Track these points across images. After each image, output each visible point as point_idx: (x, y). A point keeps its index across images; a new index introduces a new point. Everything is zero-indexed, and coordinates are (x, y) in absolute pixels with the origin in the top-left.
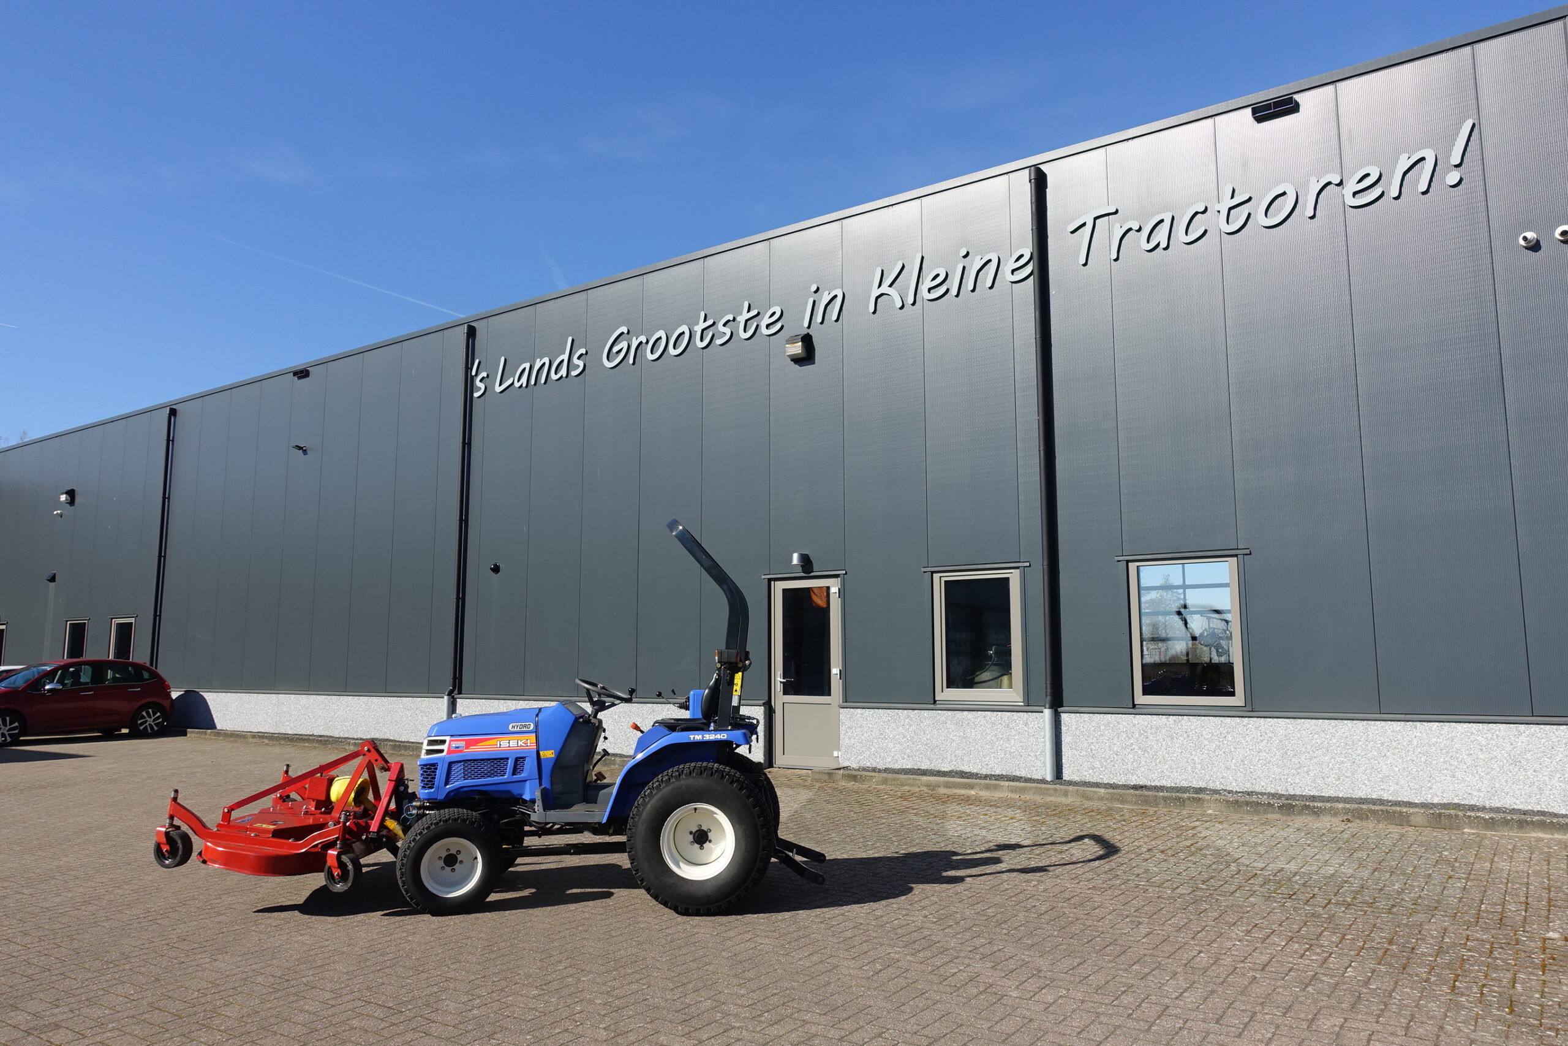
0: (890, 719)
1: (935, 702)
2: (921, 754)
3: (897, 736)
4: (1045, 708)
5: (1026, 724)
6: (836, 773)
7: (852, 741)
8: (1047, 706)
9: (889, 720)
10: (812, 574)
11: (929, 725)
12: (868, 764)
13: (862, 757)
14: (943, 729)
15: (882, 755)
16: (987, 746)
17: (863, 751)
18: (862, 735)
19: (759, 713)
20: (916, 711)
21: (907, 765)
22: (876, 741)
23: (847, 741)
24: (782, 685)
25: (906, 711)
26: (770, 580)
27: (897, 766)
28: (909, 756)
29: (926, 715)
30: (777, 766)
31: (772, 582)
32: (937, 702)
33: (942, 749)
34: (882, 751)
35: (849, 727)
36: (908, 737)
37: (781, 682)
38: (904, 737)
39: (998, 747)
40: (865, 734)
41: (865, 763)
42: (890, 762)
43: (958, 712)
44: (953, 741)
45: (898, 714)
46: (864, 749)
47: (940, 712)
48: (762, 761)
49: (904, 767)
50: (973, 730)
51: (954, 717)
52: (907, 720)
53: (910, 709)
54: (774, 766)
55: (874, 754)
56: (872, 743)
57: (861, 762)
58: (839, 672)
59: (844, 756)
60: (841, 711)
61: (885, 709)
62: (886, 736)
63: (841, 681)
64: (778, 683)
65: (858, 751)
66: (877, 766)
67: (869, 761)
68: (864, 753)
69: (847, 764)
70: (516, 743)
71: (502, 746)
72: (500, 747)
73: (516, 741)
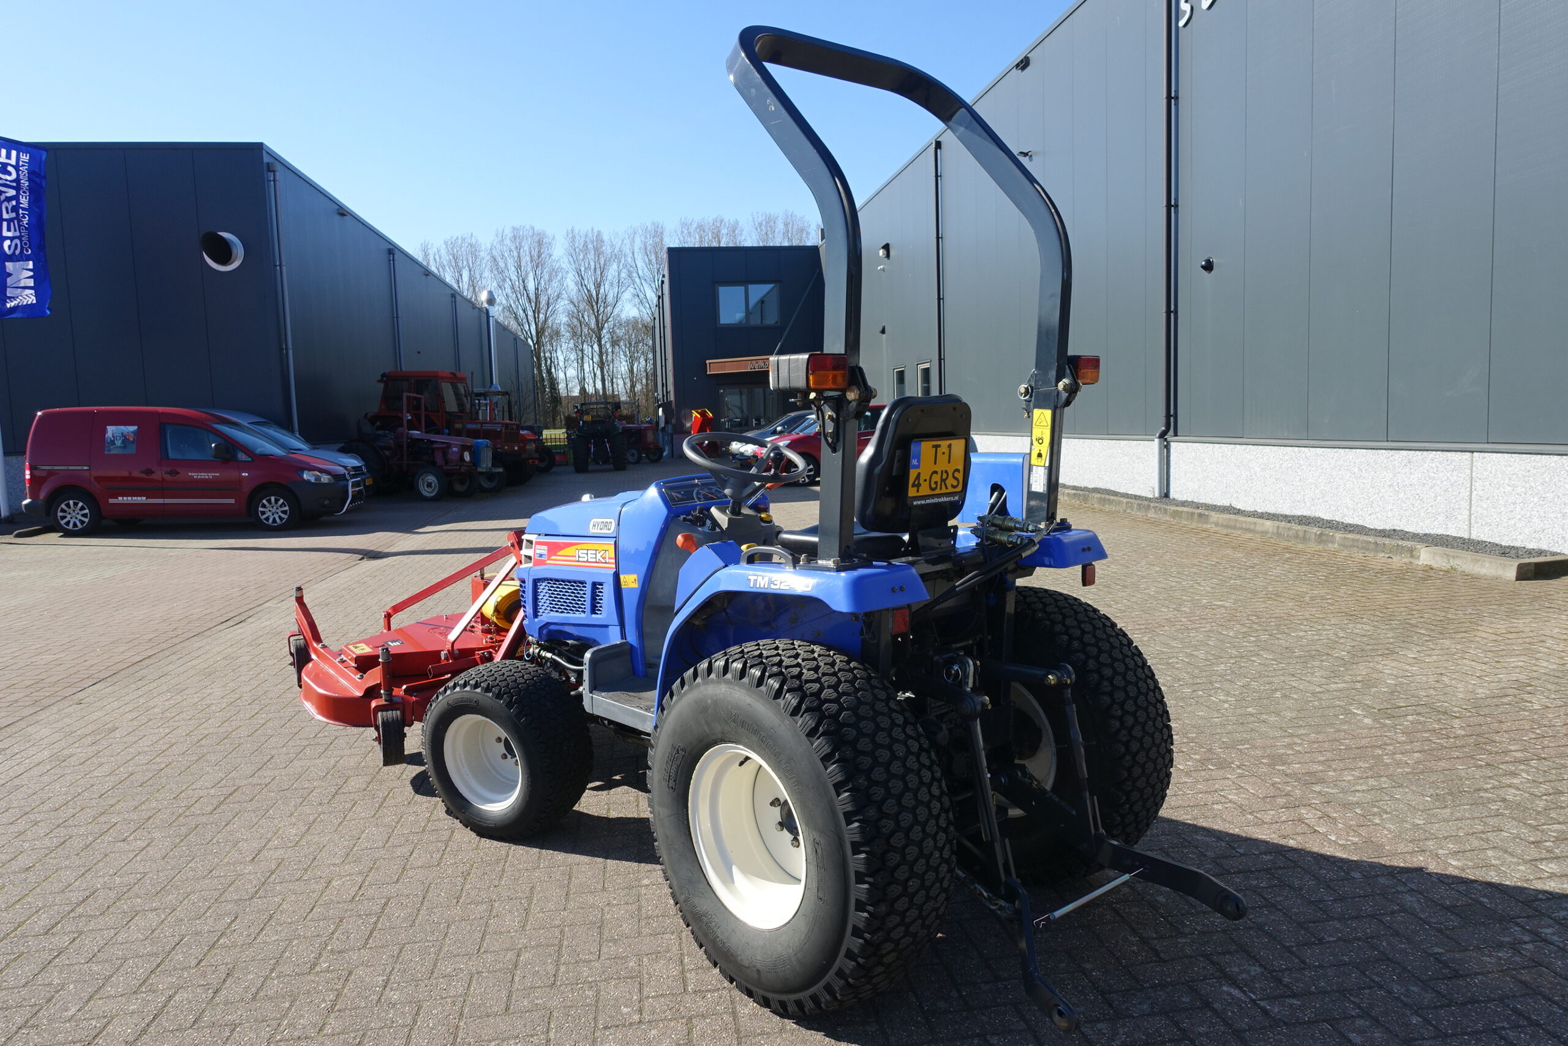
70: (594, 556)
71: (581, 559)
72: (579, 561)
73: (594, 552)
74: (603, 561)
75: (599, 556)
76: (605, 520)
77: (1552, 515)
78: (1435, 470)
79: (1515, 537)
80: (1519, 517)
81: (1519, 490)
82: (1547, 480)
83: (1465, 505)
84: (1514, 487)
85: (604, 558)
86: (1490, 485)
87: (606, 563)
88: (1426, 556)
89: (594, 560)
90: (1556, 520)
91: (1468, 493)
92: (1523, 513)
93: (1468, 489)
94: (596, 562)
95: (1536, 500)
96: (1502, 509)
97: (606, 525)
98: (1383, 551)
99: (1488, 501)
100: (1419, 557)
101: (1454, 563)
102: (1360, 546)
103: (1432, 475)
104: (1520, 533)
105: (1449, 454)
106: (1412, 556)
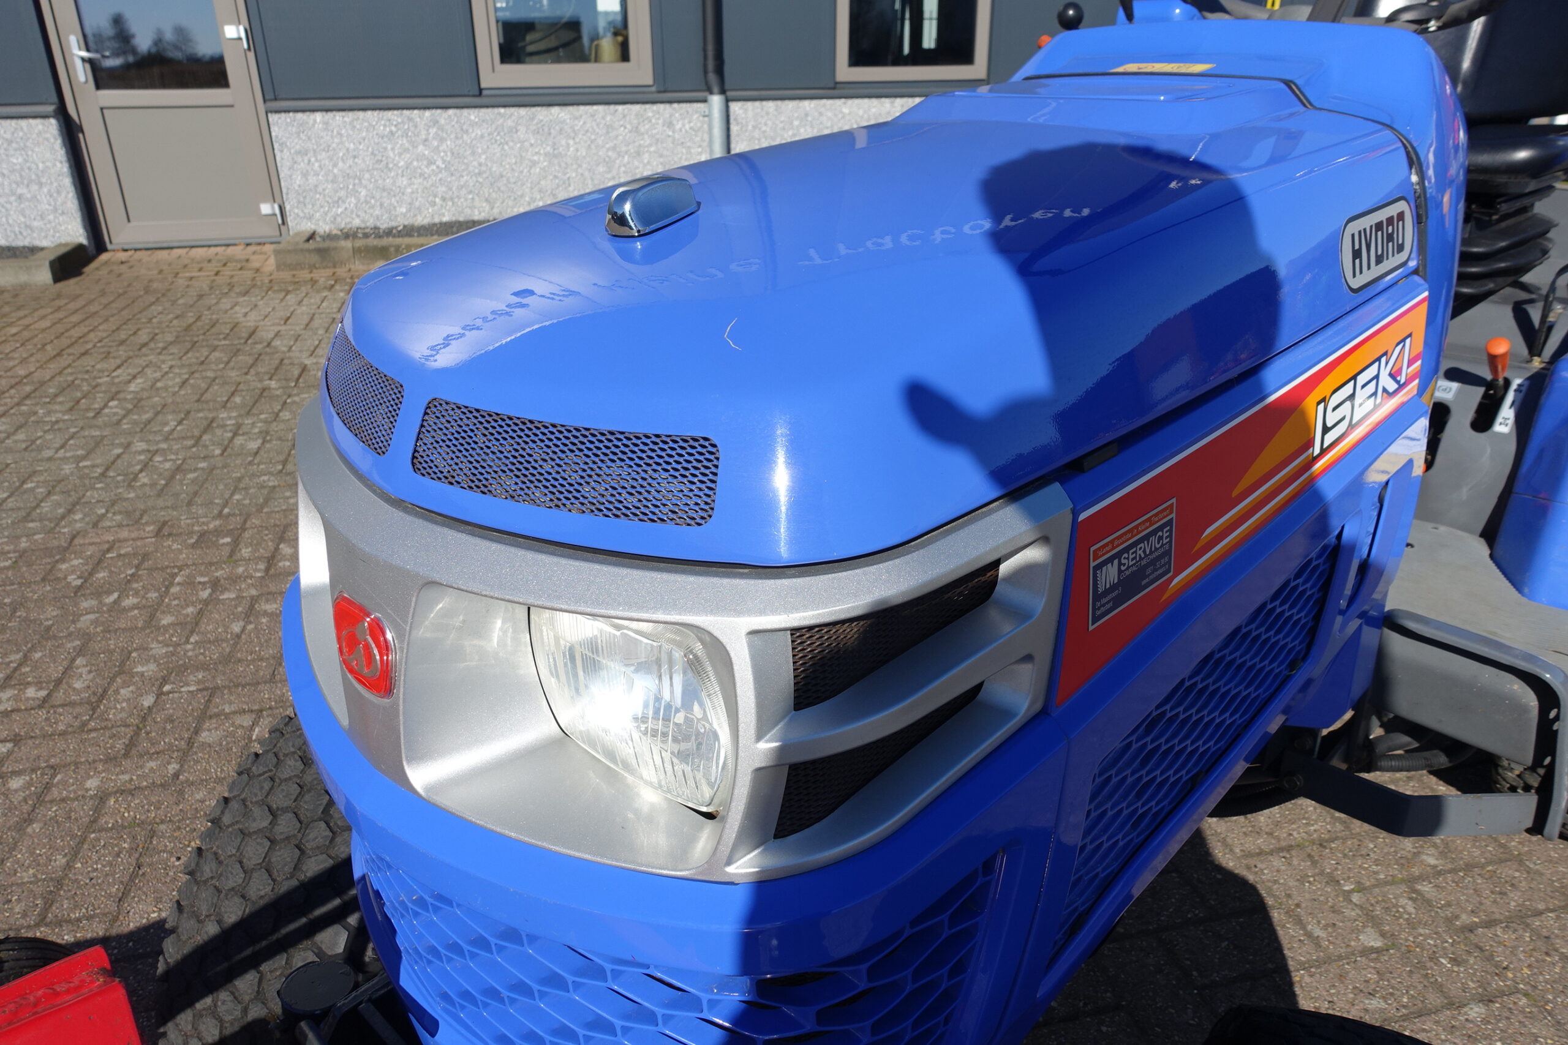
0: (393, 129)
1: (481, 90)
2: (470, 192)
3: (415, 163)
4: (711, 93)
5: (670, 125)
6: (335, 249)
7: (312, 180)
8: (716, 89)
9: (391, 132)
11: (482, 137)
12: (357, 222)
13: (340, 210)
14: (511, 144)
15: (386, 202)
16: (601, 169)
17: (340, 198)
18: (335, 165)
19: (48, 135)
20: (451, 112)
21: (444, 215)
22: (367, 176)
23: (298, 180)
24: (88, 66)
25: (427, 113)
27: (421, 220)
28: (444, 199)
29: (472, 117)
30: (119, 247)
32: (485, 92)
33: (512, 180)
34: (385, 194)
35: (299, 152)
36: (440, 163)
37: (83, 60)
38: (431, 162)
39: (620, 167)
40: (341, 164)
41: (348, 220)
42: (405, 215)
43: (539, 109)
44: (534, 164)
45: (410, 119)
46: (342, 193)
47: (502, 110)
49: (437, 220)
50: (571, 142)
51: (532, 119)
52: (433, 131)
53: (437, 108)
54: (109, 246)
55: (367, 202)
56: (360, 180)
57: (339, 219)
58: (243, 35)
59: (296, 211)
60: (273, 118)
61: (380, 109)
62: (391, 166)
63: (251, 55)
64: (79, 64)
65: (328, 199)
66: (378, 224)
67: (358, 216)
68: (344, 202)
69: (308, 227)
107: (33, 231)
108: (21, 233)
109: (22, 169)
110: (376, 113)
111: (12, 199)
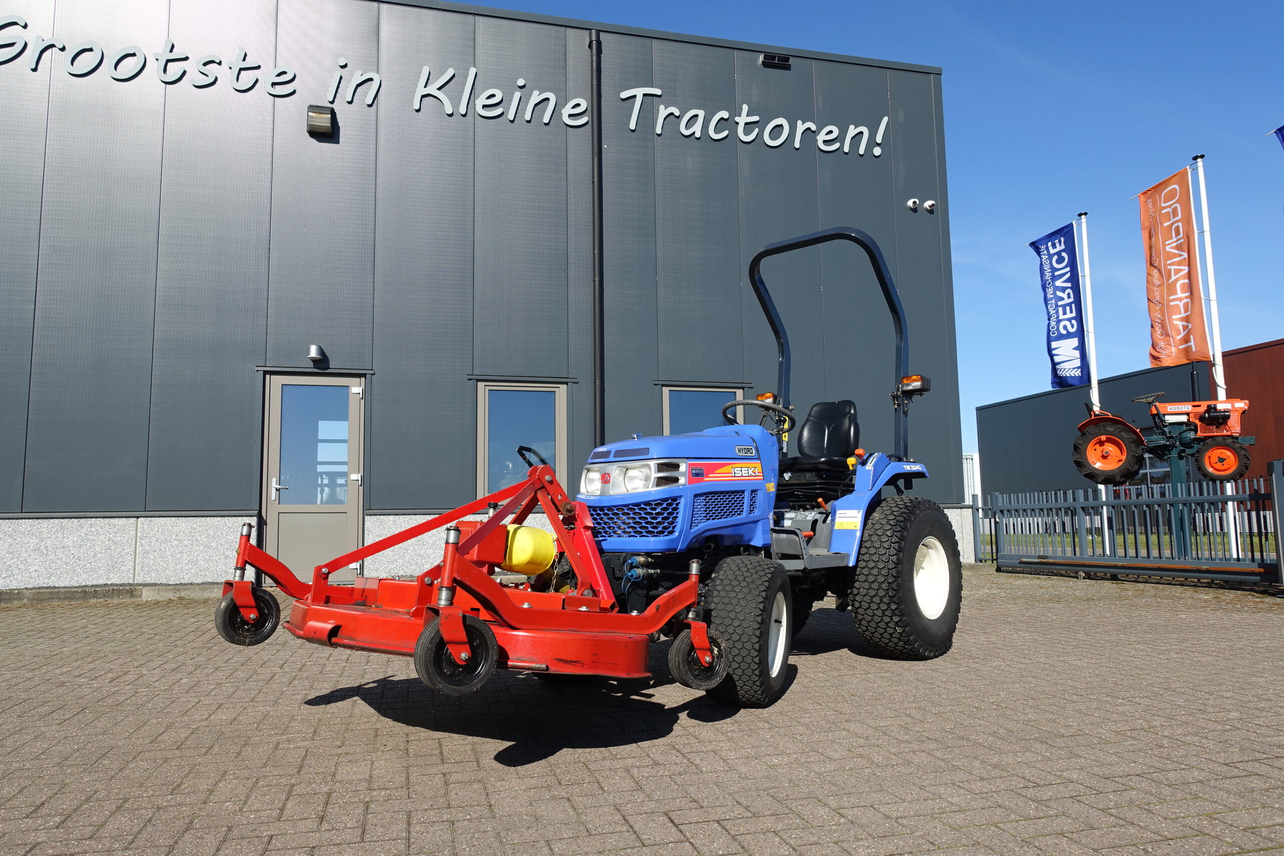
3: (438, 542)
10: (328, 371)
12: (401, 573)
13: (394, 566)
15: (419, 562)
24: (277, 492)
26: (265, 373)
31: (268, 377)
34: (419, 558)
35: (377, 536)
37: (277, 489)
46: (396, 557)
48: (254, 581)
55: (409, 562)
56: (407, 550)
57: (392, 571)
58: (360, 479)
59: (370, 566)
60: (367, 518)
61: (424, 514)
62: (425, 543)
63: (361, 488)
64: (274, 490)
65: (388, 560)
66: (413, 574)
67: (403, 569)
68: (396, 562)
69: (374, 574)
70: (747, 472)
71: (736, 475)
72: (735, 476)
73: (747, 469)
74: (754, 475)
75: (750, 472)
76: (747, 447)
77: (216, 558)
78: (95, 533)
79: (182, 577)
80: (186, 562)
81: (185, 543)
82: (212, 534)
83: (130, 558)
84: (181, 541)
85: (754, 473)
86: (157, 541)
87: (756, 476)
88: (147, 595)
89: (747, 475)
90: (219, 561)
91: (133, 549)
92: (189, 558)
93: (134, 546)
94: (749, 476)
95: (201, 548)
96: (170, 558)
97: (748, 450)
98: (95, 597)
99: (155, 553)
100: (141, 596)
101: (183, 594)
102: (62, 596)
103: (92, 537)
104: (187, 574)
105: (112, 520)
106: (132, 596)
107: (228, 574)
108: (221, 575)
109: (232, 542)
110: (421, 516)
111: (222, 557)
